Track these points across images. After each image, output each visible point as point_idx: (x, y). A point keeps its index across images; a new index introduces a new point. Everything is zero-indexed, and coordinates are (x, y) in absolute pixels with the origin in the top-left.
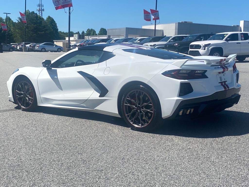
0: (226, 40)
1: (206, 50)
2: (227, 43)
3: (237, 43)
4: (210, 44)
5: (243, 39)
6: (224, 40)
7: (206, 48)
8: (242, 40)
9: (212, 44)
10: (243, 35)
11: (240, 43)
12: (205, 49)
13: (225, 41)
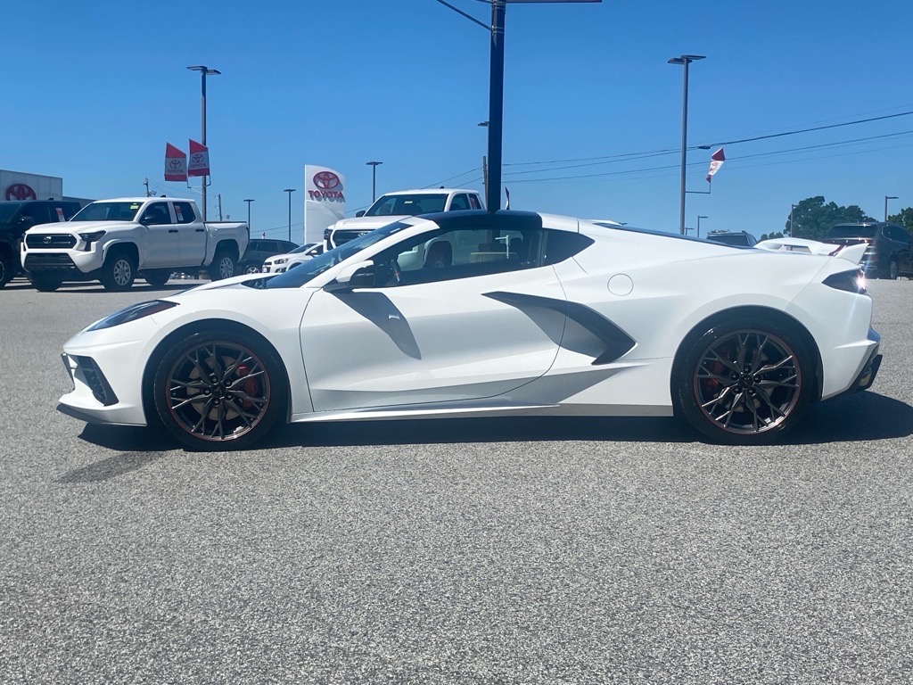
0: (141, 221)
1: (93, 250)
2: (146, 230)
3: (171, 231)
4: (104, 232)
5: (181, 219)
6: (135, 220)
7: (93, 244)
8: (179, 222)
9: (109, 233)
10: (178, 207)
11: (176, 231)
12: (88, 249)
13: (139, 225)
